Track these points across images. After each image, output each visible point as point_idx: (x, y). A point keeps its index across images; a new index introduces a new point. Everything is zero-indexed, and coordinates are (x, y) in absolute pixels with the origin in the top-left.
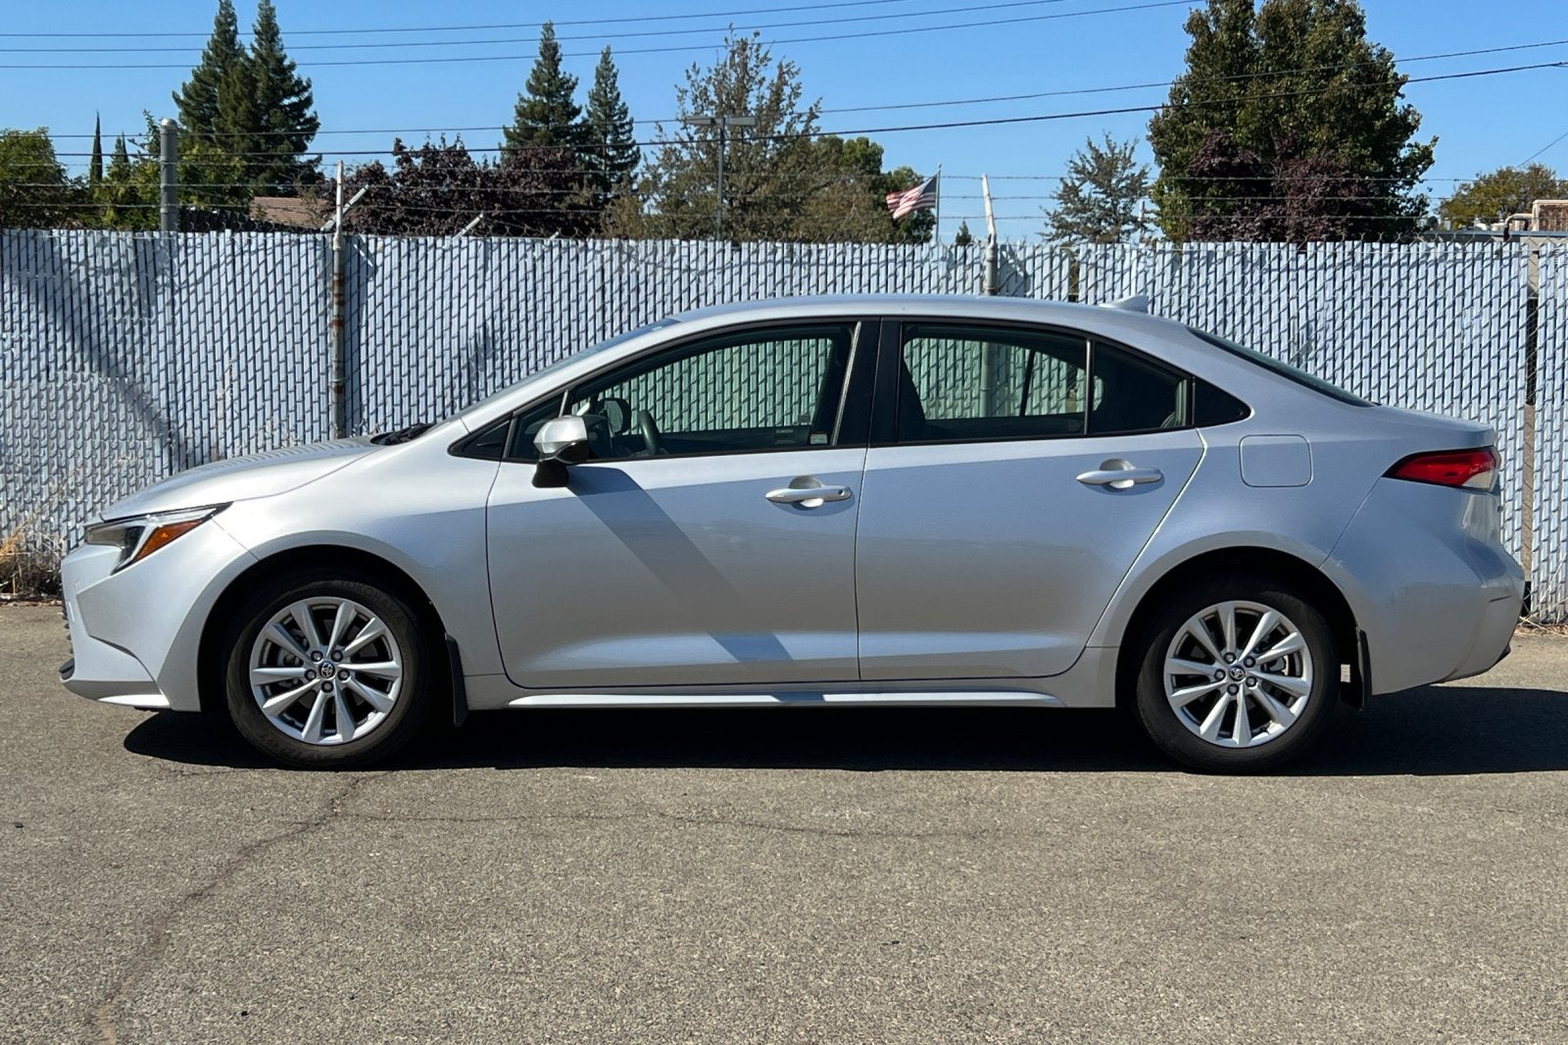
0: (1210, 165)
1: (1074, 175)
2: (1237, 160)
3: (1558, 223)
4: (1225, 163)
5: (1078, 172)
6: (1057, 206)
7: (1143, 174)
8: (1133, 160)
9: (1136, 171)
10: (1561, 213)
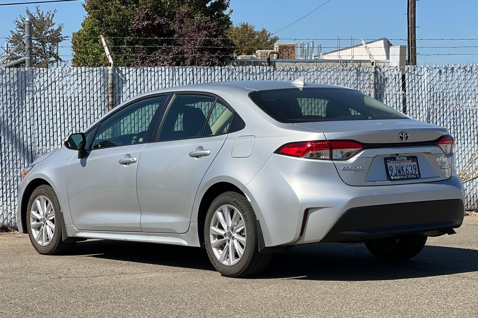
0: (143, 25)
1: (18, 29)
2: (157, 22)
3: (289, 55)
4: (150, 24)
5: (21, 27)
7: (60, 29)
8: (53, 22)
9: (55, 28)
10: (290, 50)
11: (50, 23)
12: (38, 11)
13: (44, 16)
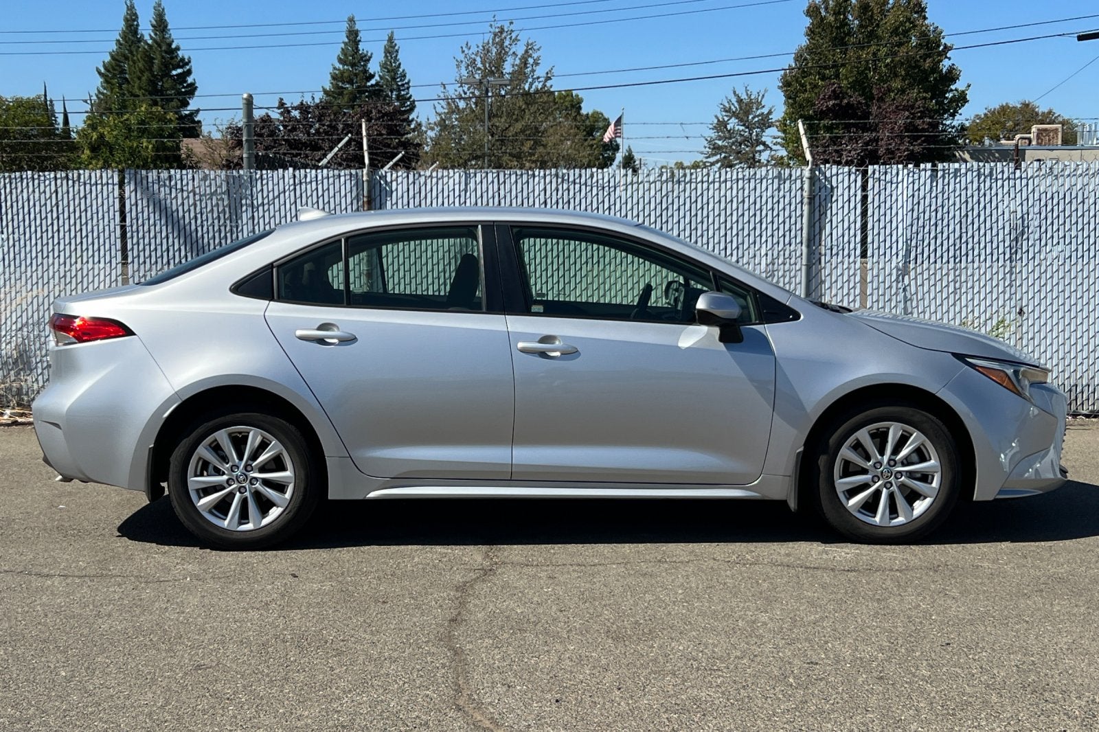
0: (827, 106)
1: (724, 114)
2: (846, 101)
3: (1049, 140)
4: (837, 105)
5: (726, 111)
6: (712, 134)
7: (770, 113)
8: (763, 103)
9: (765, 111)
10: (1051, 134)
11: (759, 105)
12: (747, 91)
13: (753, 97)
